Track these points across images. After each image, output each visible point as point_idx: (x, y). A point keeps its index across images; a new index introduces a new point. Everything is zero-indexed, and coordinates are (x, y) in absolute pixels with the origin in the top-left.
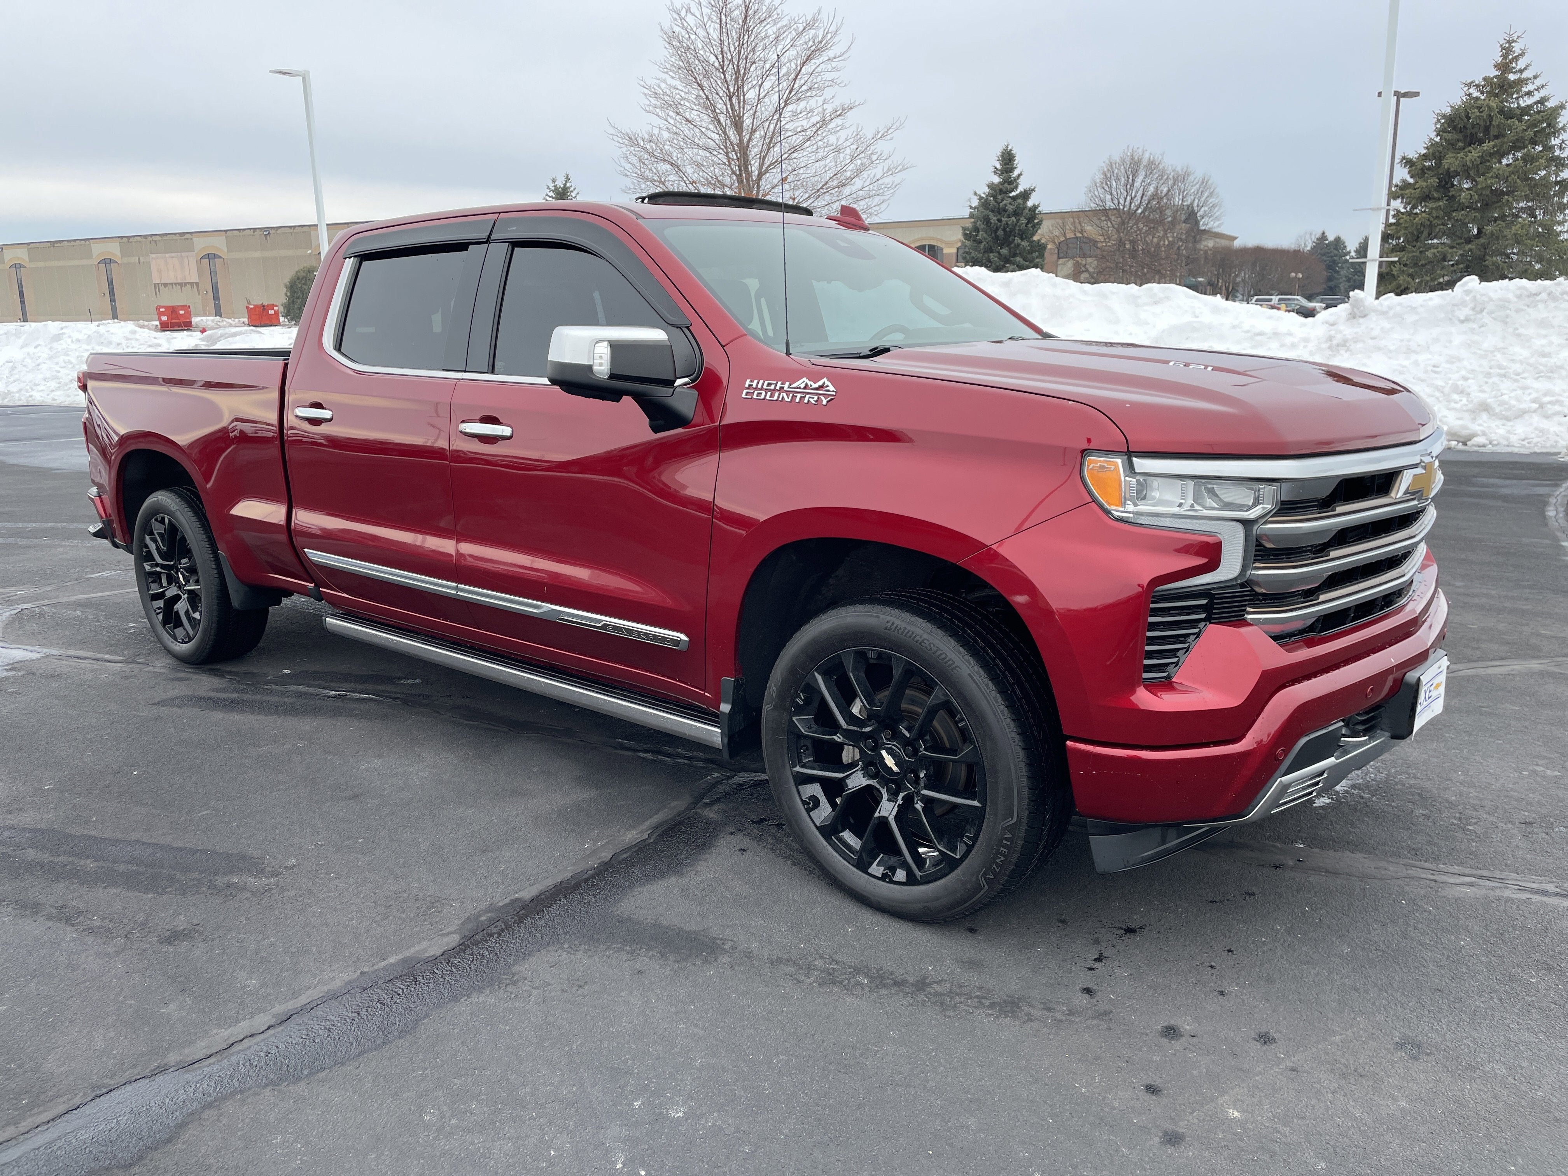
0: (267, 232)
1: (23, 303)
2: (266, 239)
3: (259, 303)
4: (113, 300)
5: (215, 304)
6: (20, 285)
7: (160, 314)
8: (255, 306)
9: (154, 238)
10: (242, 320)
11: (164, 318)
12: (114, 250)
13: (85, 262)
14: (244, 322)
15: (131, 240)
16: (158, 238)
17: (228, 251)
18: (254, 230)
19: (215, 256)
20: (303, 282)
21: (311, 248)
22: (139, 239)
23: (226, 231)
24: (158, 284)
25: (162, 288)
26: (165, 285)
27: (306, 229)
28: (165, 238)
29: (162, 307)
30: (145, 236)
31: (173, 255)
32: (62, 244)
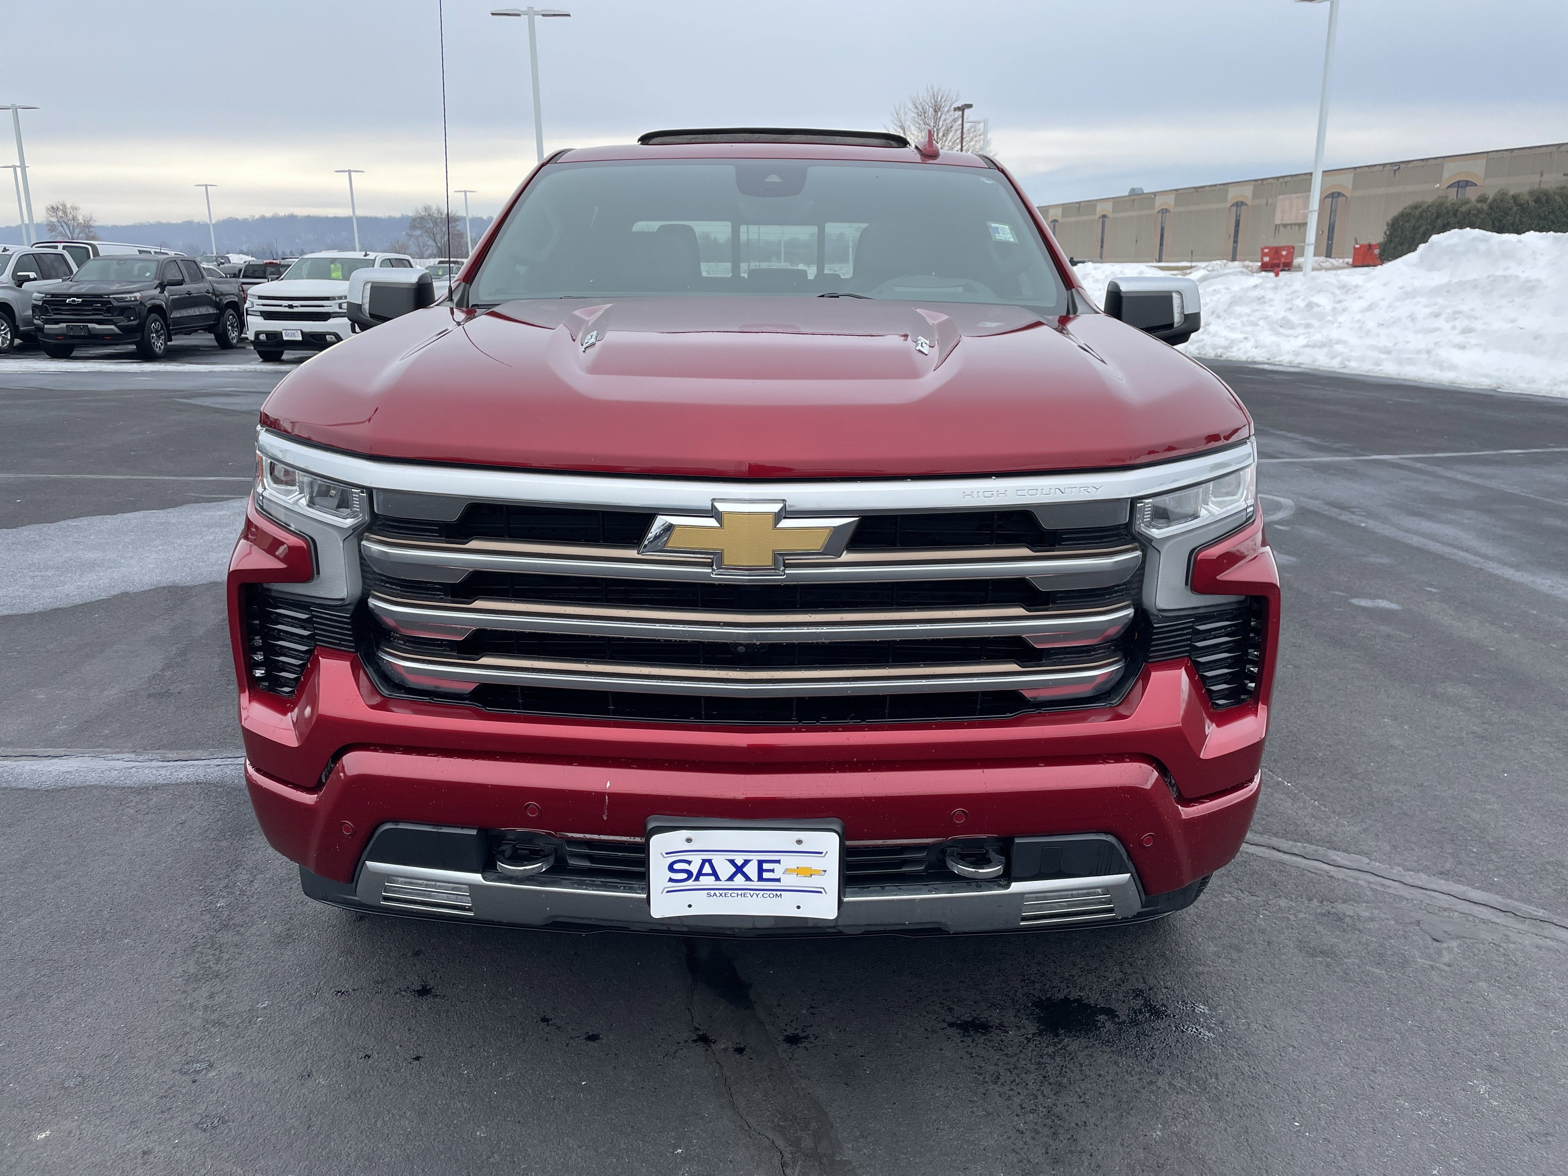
0: (1397, 167)
1: (1161, 245)
2: (1395, 174)
3: (1366, 242)
4: (1235, 242)
5: (1328, 244)
6: (1162, 229)
7: (1264, 255)
8: (1362, 246)
9: (1286, 179)
10: (1346, 260)
11: (1266, 259)
12: (1247, 193)
13: (1220, 205)
14: (1347, 263)
15: (1265, 182)
16: (1290, 179)
17: (1353, 189)
18: (1384, 165)
19: (1339, 194)
20: (1406, 219)
21: (1440, 181)
22: (1272, 181)
23: (1355, 168)
24: (1279, 225)
25: (1282, 229)
26: (1285, 226)
27: (1439, 161)
28: (1296, 178)
29: (1266, 248)
30: (1277, 178)
31: (1299, 195)
32: (1205, 189)
